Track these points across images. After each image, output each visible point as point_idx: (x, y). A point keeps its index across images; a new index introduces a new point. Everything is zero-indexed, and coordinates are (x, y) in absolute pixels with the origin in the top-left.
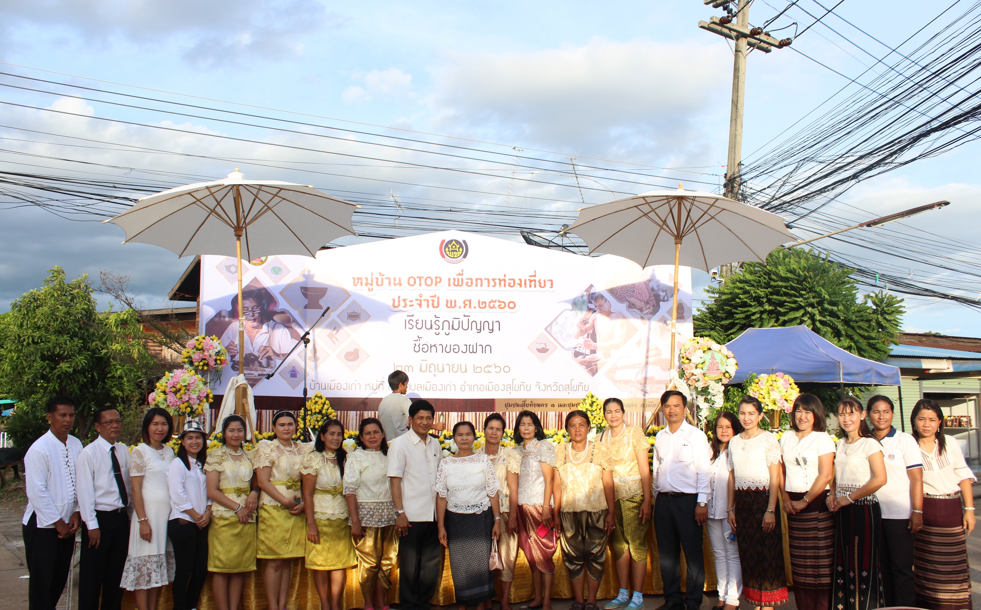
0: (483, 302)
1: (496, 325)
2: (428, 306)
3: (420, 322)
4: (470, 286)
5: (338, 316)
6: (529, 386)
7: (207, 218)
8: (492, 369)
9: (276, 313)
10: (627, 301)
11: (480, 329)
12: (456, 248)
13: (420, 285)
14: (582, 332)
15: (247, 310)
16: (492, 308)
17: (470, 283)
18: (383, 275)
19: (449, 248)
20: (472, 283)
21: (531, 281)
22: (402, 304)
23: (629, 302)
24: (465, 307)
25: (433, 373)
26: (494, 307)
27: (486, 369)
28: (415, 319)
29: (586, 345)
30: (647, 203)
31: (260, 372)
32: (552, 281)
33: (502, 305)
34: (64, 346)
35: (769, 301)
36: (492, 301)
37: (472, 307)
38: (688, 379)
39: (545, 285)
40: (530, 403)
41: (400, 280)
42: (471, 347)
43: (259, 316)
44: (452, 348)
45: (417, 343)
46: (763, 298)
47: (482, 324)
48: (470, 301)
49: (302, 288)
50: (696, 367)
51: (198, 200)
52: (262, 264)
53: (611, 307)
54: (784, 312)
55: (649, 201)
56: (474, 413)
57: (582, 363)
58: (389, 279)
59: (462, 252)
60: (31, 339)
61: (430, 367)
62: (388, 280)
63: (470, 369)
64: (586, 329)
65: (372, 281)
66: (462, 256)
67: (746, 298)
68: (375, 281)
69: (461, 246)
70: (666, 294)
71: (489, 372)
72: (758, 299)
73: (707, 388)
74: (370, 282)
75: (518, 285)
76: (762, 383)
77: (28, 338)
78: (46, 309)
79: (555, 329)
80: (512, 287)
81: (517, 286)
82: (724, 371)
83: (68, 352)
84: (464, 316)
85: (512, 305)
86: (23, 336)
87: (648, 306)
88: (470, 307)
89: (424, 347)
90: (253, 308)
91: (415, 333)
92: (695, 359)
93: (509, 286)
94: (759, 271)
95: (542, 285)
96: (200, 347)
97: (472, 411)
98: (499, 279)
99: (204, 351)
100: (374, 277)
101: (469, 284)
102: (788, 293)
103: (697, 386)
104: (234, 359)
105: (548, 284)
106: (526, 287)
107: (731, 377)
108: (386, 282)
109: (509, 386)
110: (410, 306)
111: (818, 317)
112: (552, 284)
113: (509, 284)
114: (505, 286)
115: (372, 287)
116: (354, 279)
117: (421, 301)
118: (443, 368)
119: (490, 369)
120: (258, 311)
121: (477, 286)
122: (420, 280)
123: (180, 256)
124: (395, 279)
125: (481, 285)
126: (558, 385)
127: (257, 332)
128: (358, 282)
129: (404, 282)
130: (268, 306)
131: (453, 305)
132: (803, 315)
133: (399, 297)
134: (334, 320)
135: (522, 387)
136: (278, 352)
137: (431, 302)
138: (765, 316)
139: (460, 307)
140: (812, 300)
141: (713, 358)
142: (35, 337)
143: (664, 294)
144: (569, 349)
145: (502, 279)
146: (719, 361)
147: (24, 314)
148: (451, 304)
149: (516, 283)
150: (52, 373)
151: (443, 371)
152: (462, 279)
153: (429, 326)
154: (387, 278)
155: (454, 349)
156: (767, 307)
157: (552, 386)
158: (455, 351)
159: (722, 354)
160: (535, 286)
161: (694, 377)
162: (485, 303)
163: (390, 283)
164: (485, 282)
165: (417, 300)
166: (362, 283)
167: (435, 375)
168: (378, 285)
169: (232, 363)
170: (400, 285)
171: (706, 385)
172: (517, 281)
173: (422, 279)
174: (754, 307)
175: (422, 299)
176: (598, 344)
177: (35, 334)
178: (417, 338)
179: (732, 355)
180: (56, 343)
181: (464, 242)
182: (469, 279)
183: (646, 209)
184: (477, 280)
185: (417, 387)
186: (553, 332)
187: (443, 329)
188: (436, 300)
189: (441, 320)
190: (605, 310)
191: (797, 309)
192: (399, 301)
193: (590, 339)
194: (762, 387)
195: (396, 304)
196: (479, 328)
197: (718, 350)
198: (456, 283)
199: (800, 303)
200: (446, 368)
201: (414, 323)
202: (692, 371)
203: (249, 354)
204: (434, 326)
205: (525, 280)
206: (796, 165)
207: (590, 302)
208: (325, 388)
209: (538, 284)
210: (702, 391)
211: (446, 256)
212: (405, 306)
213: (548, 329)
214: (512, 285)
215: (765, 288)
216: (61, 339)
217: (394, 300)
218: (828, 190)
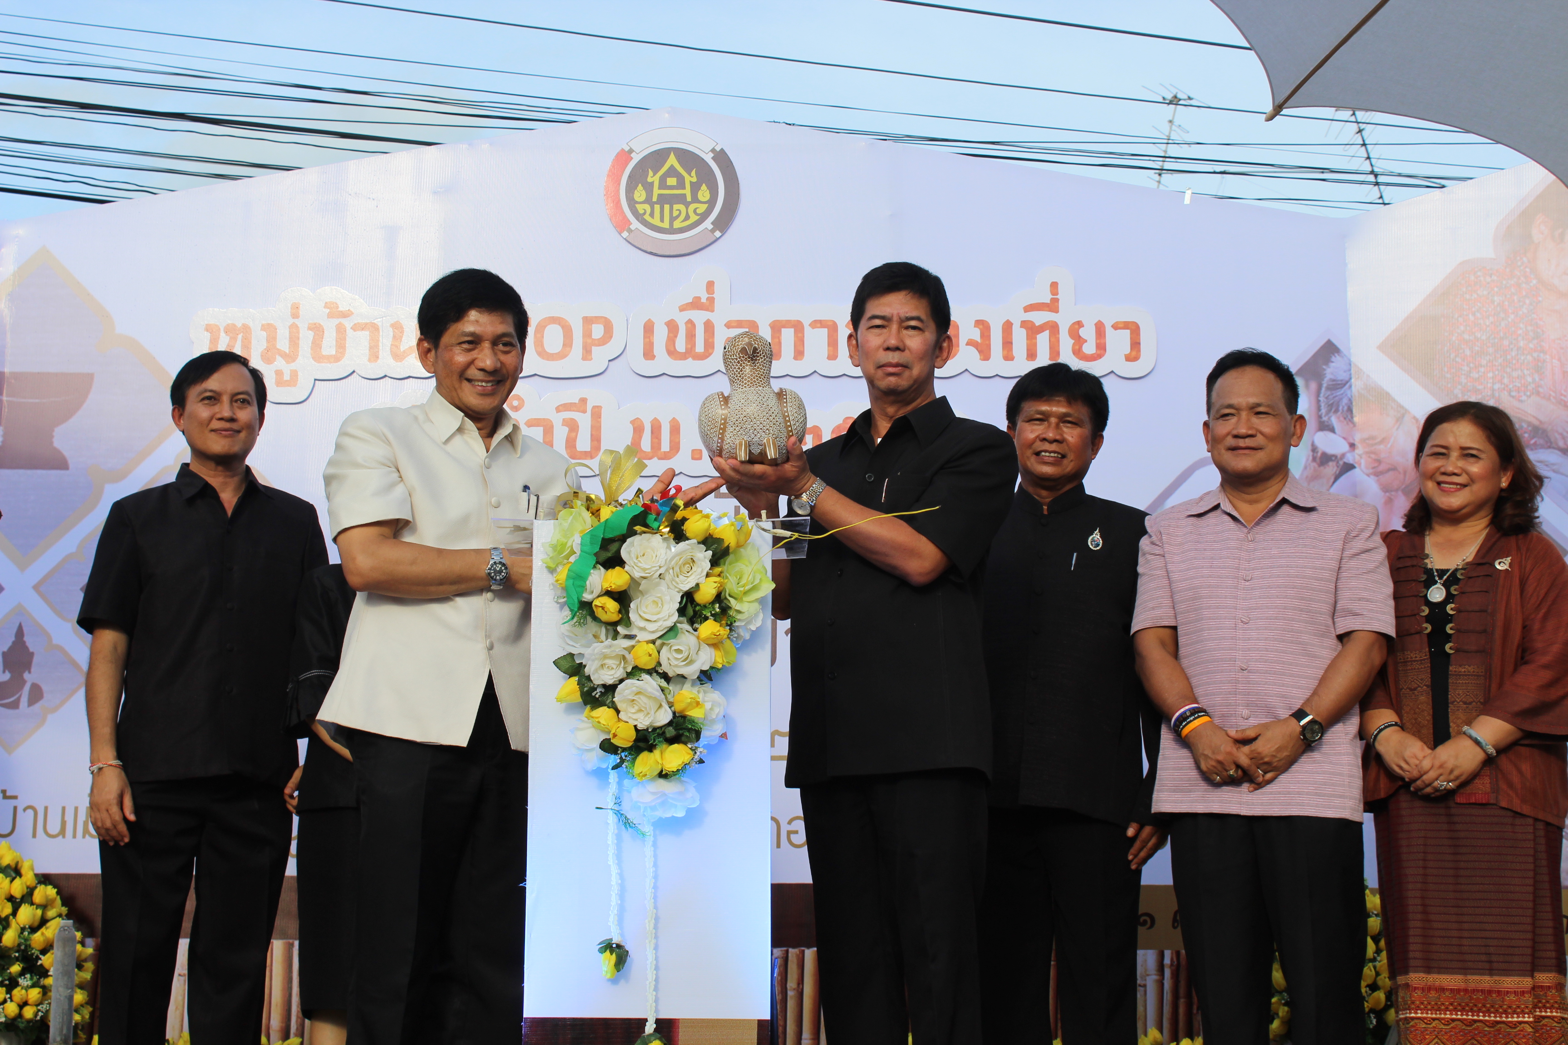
12: (681, 184)
19: (649, 188)
21: (1032, 330)
32: (1134, 329)
58: (373, 328)
65: (294, 340)
68: (306, 338)
69: (706, 177)
74: (283, 344)
75: (973, 350)
112: (1135, 344)
115: (293, 366)
152: (709, 327)
181: (721, 157)
188: (584, 421)
205: (1008, 327)
208: (62, 832)
211: (635, 224)
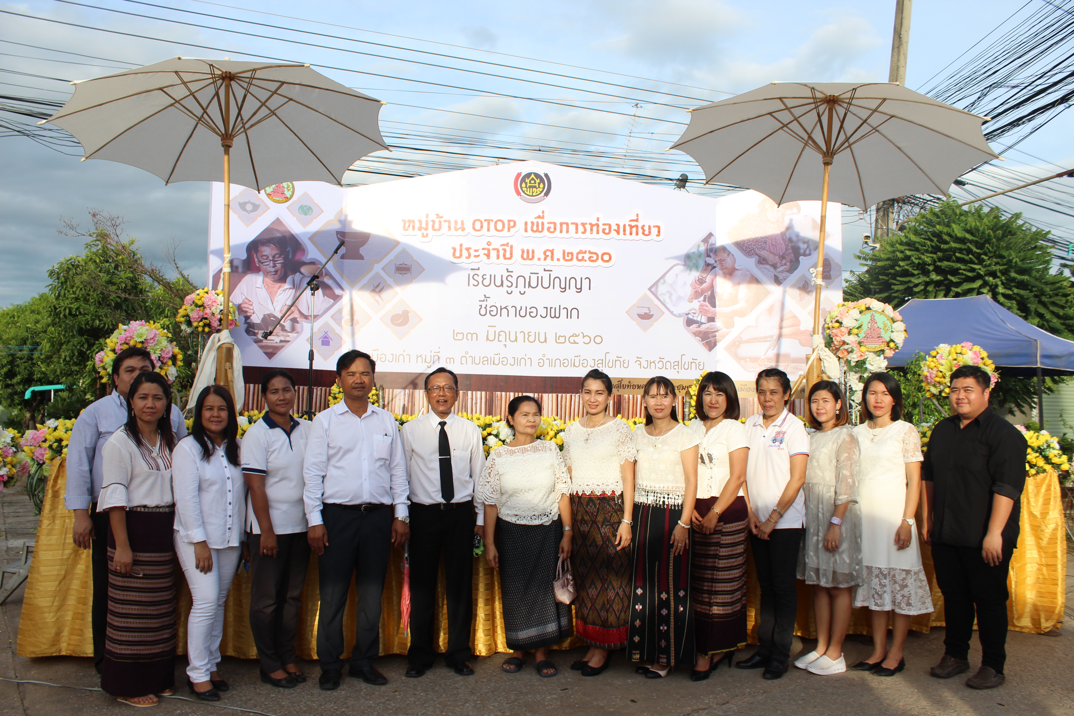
0: (568, 253)
1: (586, 282)
2: (498, 257)
3: (488, 277)
4: (553, 232)
5: (383, 269)
6: (626, 362)
7: (194, 129)
8: (579, 339)
9: (304, 264)
10: (756, 254)
11: (565, 288)
12: (535, 183)
13: (488, 230)
14: (697, 295)
15: (267, 259)
16: (580, 260)
17: (553, 228)
18: (442, 217)
19: (526, 183)
20: (555, 229)
21: (631, 227)
22: (465, 253)
23: (759, 257)
24: (545, 259)
25: (504, 342)
26: (583, 259)
27: (572, 339)
28: (480, 273)
29: (702, 311)
30: (787, 108)
31: (283, 338)
32: (659, 227)
33: (594, 257)
34: (104, 319)
35: (938, 270)
36: (580, 252)
37: (555, 258)
38: (838, 349)
39: (650, 232)
40: (627, 383)
41: (462, 224)
42: (553, 310)
43: (282, 267)
44: (528, 311)
45: (484, 304)
46: (929, 265)
47: (568, 281)
48: (552, 252)
49: (338, 233)
50: (850, 333)
51: (177, 102)
52: (286, 202)
53: (735, 262)
54: (957, 282)
55: (789, 106)
56: (554, 395)
57: (696, 334)
58: (449, 222)
59: (544, 188)
60: (67, 311)
61: (499, 335)
62: (447, 223)
63: (551, 338)
64: (702, 290)
65: (427, 224)
66: (543, 194)
67: (907, 265)
68: (430, 224)
69: (542, 181)
70: (808, 246)
71: (575, 343)
72: (923, 268)
73: (864, 362)
74: (424, 225)
76: (941, 357)
77: (65, 310)
78: (85, 277)
79: (662, 289)
80: (607, 234)
81: (614, 233)
82: (888, 340)
83: (108, 325)
84: (545, 270)
85: (607, 257)
86: (60, 307)
87: (784, 262)
88: (552, 259)
89: (492, 309)
90: (274, 257)
91: (481, 291)
92: (848, 322)
93: (604, 232)
94: (926, 232)
95: (647, 232)
96: (200, 303)
97: (552, 392)
98: (590, 224)
99: (205, 308)
100: (429, 220)
101: (552, 230)
102: (963, 259)
103: (849, 359)
104: (248, 321)
105: (654, 231)
106: (625, 234)
107: (897, 348)
108: (445, 225)
109: (600, 362)
110: (475, 256)
111: (1001, 289)
112: (659, 232)
113: (604, 230)
114: (598, 233)
115: (427, 232)
116: (404, 221)
117: (489, 250)
118: (516, 337)
119: (577, 339)
120: (280, 261)
121: (561, 232)
122: (489, 224)
123: (167, 182)
124: (456, 222)
125: (567, 232)
126: (664, 361)
127: (280, 287)
128: (409, 226)
129: (468, 226)
130: (294, 254)
131: (530, 257)
132: (981, 287)
133: (461, 245)
134: (377, 273)
135: (618, 363)
136: (306, 313)
137: (501, 253)
138: (930, 288)
139: (539, 259)
140: (994, 268)
141: (873, 320)
142: (72, 308)
143: (805, 246)
144: (680, 316)
145: (593, 223)
146: (881, 326)
147: (62, 283)
148: (528, 255)
149: (612, 229)
150: (90, 350)
151: (516, 340)
152: (543, 223)
153: (498, 283)
154: (445, 221)
155: (531, 312)
156: (934, 277)
157: (656, 362)
158: (532, 315)
159: (886, 316)
160: (637, 234)
161: (846, 347)
162: (572, 254)
163: (449, 227)
164: (572, 228)
165: (483, 249)
166: (414, 227)
167: (505, 345)
168: (434, 230)
169: (246, 325)
170: (463, 229)
171: (862, 359)
172: (614, 227)
173: (491, 222)
174: (917, 277)
175: (491, 247)
176: (718, 309)
177: (72, 306)
178: (483, 298)
179: (900, 318)
180: (96, 316)
181: (546, 175)
182: (551, 223)
183: (785, 117)
184: (561, 224)
185: (482, 360)
186: (659, 293)
187: (517, 287)
188: (508, 249)
189: (515, 275)
190: (727, 266)
191: (972, 280)
192: (461, 250)
193: (707, 303)
194: (943, 362)
195: (457, 254)
196: (563, 286)
197: (880, 311)
198: (535, 228)
199: (979, 271)
200: (520, 337)
201: (480, 279)
202: (843, 339)
203: (268, 315)
204: (506, 283)
205: (625, 226)
206: (978, 95)
207: (709, 256)
209: (640, 231)
210: (856, 366)
211: (522, 194)
212: (469, 257)
213: (653, 289)
214: (607, 231)
215: (931, 253)
216: (101, 312)
217: (455, 249)
218: (1023, 123)
